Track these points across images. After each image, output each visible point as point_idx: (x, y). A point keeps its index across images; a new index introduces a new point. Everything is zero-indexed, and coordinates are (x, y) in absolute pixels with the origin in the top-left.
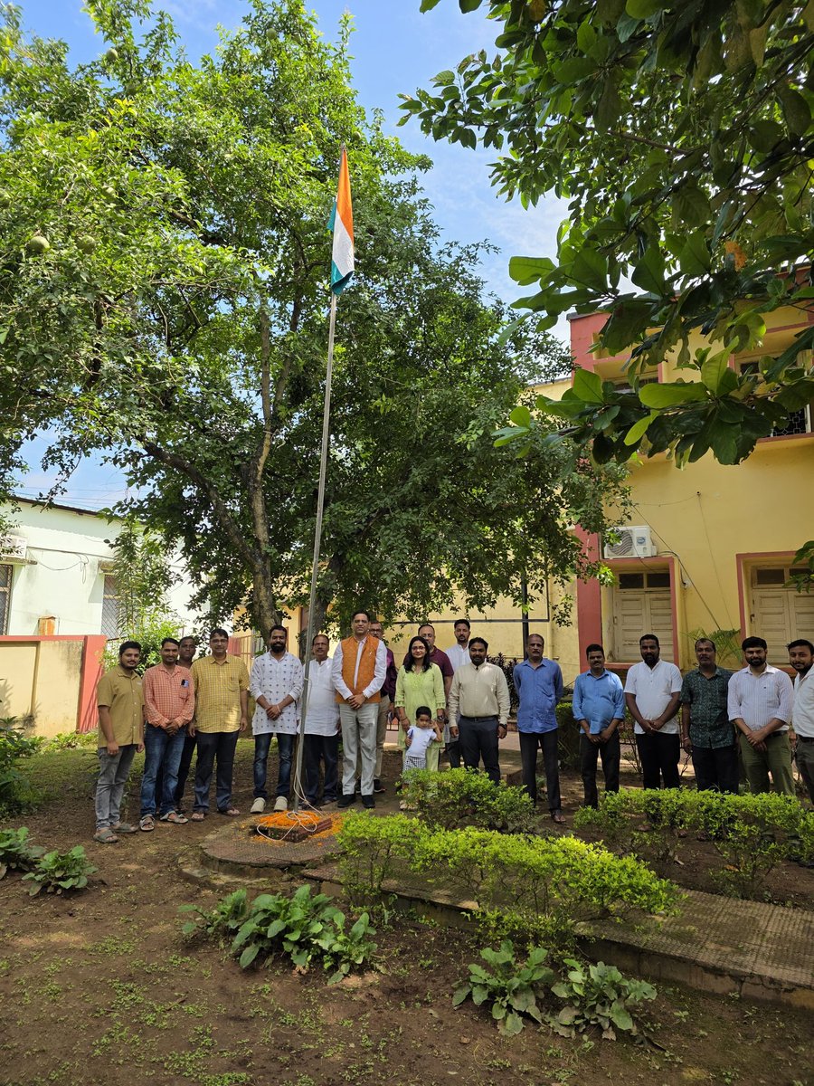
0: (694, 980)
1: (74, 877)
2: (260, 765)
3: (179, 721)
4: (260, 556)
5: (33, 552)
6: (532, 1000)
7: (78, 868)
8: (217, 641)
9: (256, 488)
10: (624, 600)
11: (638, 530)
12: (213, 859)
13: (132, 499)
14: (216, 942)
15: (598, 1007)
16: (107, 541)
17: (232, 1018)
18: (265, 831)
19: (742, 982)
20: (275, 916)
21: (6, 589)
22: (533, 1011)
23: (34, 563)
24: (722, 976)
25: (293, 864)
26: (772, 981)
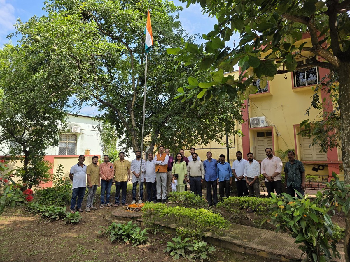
0: (234, 249)
1: (75, 219)
2: (134, 191)
3: (110, 178)
4: (133, 130)
5: (83, 131)
6: (183, 251)
7: (77, 217)
8: (121, 155)
9: (131, 111)
10: (258, 141)
11: (261, 118)
12: (113, 216)
13: (100, 115)
14: (107, 236)
15: (200, 253)
16: (93, 127)
17: (106, 254)
18: (129, 209)
19: (246, 249)
20: (121, 229)
21: (75, 142)
22: (183, 254)
23: (83, 134)
24: (241, 247)
25: (134, 217)
26: (254, 249)
